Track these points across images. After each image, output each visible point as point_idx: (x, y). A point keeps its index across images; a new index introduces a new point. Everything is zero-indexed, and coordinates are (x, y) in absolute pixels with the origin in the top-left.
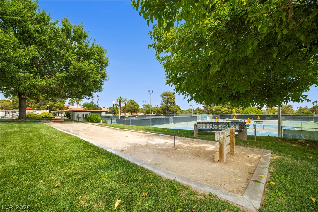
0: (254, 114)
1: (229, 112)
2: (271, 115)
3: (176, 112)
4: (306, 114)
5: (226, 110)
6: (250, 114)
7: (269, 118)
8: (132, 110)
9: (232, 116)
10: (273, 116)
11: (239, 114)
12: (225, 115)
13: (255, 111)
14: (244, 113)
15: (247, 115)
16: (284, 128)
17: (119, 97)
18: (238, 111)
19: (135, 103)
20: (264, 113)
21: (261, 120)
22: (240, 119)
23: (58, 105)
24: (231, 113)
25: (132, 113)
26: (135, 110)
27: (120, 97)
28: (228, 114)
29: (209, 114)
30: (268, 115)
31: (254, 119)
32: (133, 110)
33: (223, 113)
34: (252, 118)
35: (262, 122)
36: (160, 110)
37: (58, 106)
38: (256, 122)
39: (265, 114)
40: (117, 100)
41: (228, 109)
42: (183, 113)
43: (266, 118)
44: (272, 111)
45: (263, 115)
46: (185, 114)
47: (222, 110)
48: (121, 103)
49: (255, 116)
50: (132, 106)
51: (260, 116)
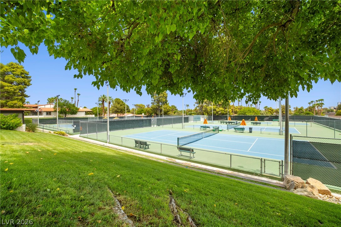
0: (253, 114)
1: (225, 113)
2: (269, 115)
3: (168, 113)
4: (306, 114)
5: (222, 110)
6: (248, 114)
7: (267, 118)
8: (118, 110)
9: (228, 116)
10: (271, 116)
11: (236, 115)
12: (220, 115)
13: (254, 112)
14: (242, 114)
15: (245, 115)
16: (294, 139)
17: (102, 96)
18: (236, 111)
19: (121, 103)
20: (262, 113)
21: (259, 121)
22: (236, 120)
23: (12, 103)
24: (226, 114)
25: (119, 115)
26: (121, 110)
27: (104, 96)
28: (223, 114)
29: (203, 114)
30: (267, 115)
31: (251, 120)
32: (120, 110)
33: (219, 113)
34: (249, 119)
35: (260, 123)
36: (151, 111)
37: (12, 105)
38: (254, 123)
39: (263, 115)
40: (100, 98)
41: (224, 109)
42: (176, 113)
43: (264, 119)
44: (270, 111)
45: (261, 115)
46: (178, 114)
47: (217, 110)
48: (104, 102)
49: (253, 116)
50: (118, 106)
51: (258, 116)
